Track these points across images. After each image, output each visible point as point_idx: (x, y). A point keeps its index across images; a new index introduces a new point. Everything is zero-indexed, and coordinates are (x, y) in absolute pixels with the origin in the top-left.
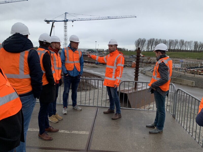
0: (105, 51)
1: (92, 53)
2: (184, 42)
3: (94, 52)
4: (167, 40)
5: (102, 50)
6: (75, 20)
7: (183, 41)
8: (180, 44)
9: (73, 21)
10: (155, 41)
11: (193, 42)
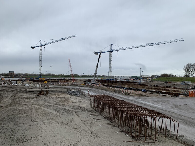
0: (150, 77)
3: (138, 78)
5: (146, 77)
6: (119, 50)
9: (117, 51)
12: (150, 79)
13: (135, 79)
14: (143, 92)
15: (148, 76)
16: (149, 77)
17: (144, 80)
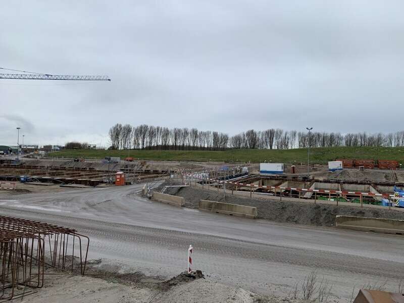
0: (41, 149)
1: (7, 155)
2: (198, 134)
3: (11, 151)
4: (169, 129)
5: (33, 147)
7: (196, 132)
8: (191, 135)
10: (149, 129)
11: (212, 134)
12: (40, 152)
13: (3, 154)
14: (23, 182)
15: (37, 146)
16: (39, 148)
17: (26, 155)
